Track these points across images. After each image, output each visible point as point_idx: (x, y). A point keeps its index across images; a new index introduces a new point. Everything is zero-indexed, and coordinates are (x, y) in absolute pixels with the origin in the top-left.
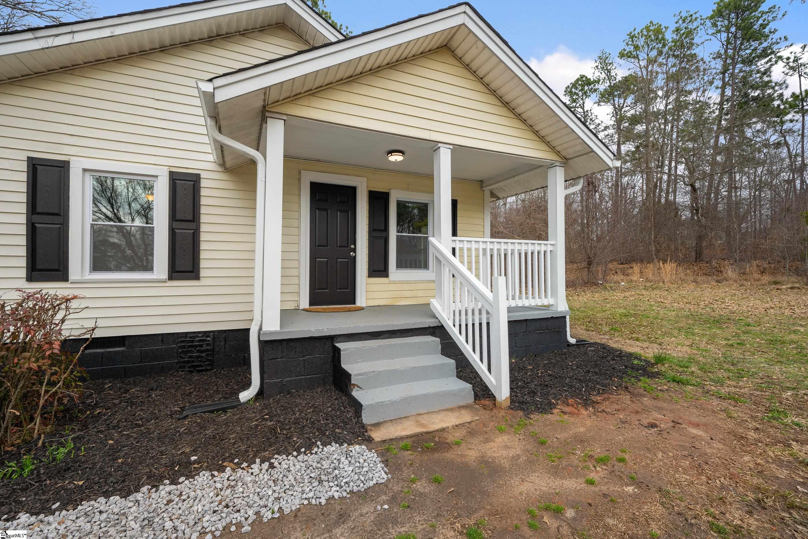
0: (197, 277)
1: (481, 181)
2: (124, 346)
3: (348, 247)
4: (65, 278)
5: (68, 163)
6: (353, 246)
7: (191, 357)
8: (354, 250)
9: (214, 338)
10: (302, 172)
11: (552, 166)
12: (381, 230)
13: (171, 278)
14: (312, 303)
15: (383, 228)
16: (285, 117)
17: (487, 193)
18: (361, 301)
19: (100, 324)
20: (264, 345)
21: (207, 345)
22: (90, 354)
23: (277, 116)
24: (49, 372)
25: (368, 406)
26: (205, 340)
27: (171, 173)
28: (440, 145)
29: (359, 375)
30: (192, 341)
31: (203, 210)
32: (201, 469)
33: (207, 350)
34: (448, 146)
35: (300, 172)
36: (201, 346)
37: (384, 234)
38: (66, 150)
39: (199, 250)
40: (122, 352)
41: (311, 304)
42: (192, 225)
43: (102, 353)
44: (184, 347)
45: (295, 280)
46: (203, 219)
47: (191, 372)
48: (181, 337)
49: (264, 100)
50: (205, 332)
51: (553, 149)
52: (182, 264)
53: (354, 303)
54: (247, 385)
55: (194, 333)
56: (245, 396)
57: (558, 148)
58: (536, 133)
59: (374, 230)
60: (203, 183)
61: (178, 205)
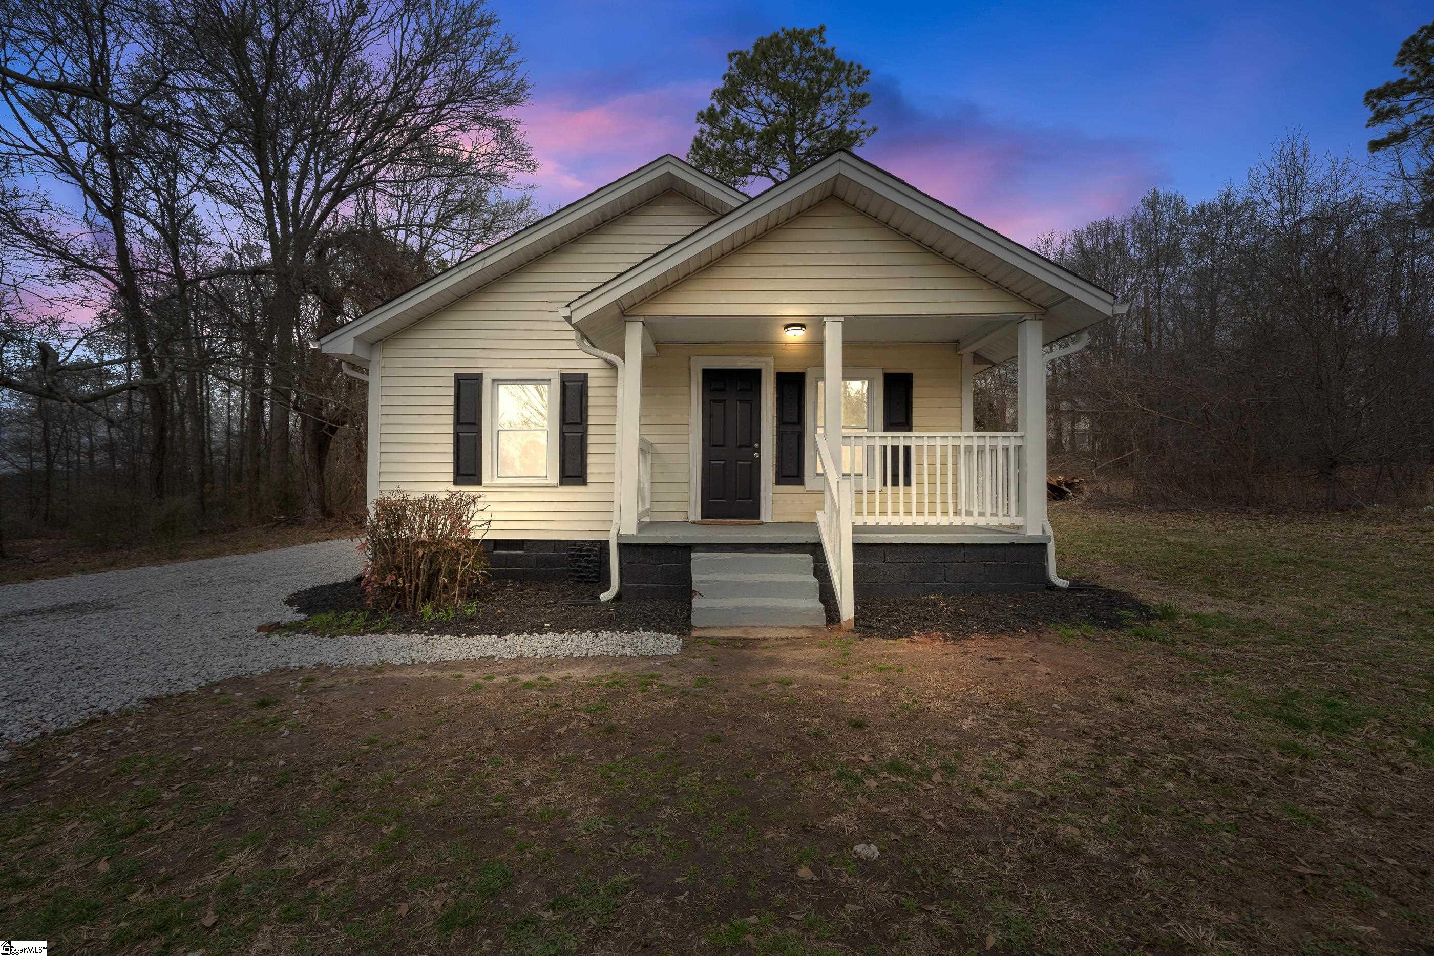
0: (585, 483)
1: (957, 341)
2: (523, 550)
3: (750, 446)
4: (479, 483)
5: (481, 375)
6: (757, 445)
7: (579, 566)
8: (758, 450)
9: (601, 549)
10: (693, 358)
11: (1021, 321)
12: (794, 424)
13: (562, 483)
14: (704, 515)
15: (795, 419)
16: (642, 319)
17: (968, 358)
18: (766, 515)
19: (496, 516)
20: (624, 547)
21: (595, 555)
22: (498, 555)
23: (634, 319)
24: (463, 554)
25: (697, 609)
26: (592, 550)
27: (562, 375)
28: (825, 319)
29: (701, 582)
30: (581, 550)
31: (591, 411)
32: (549, 631)
33: (594, 561)
34: (837, 319)
35: (690, 359)
36: (589, 556)
37: (797, 428)
38: (482, 363)
39: (587, 454)
40: (522, 555)
41: (703, 517)
42: (580, 428)
43: (507, 555)
44: (573, 555)
45: (684, 487)
46: (591, 421)
47: (579, 582)
48: (570, 545)
49: (620, 308)
50: (592, 542)
51: (1018, 296)
52: (571, 471)
53: (758, 518)
54: (608, 588)
55: (582, 541)
56: (605, 597)
57: (1026, 294)
58: (984, 278)
59: (783, 424)
60: (591, 383)
61: (568, 407)
